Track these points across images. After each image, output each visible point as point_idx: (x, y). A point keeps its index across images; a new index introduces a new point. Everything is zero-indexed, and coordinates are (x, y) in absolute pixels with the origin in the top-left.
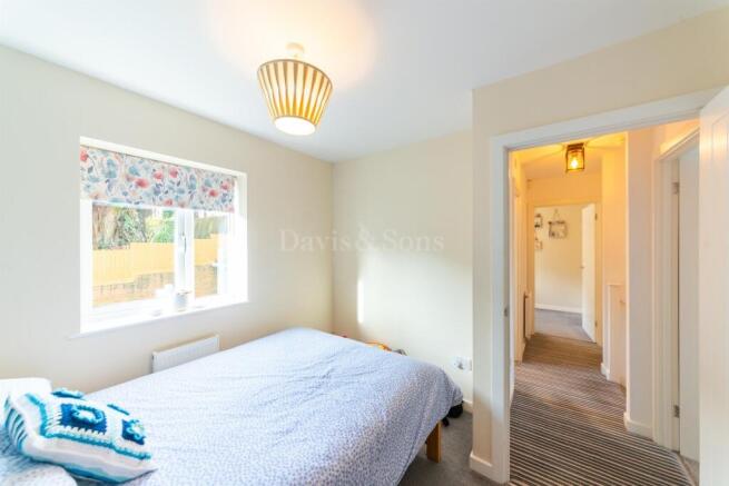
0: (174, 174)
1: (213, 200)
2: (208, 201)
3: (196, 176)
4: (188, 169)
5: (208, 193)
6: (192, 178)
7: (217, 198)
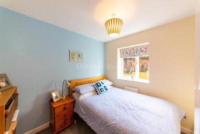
0: (133, 49)
1: (142, 53)
2: (141, 54)
3: (138, 48)
4: (136, 47)
5: (141, 51)
6: (137, 49)
7: (144, 52)
